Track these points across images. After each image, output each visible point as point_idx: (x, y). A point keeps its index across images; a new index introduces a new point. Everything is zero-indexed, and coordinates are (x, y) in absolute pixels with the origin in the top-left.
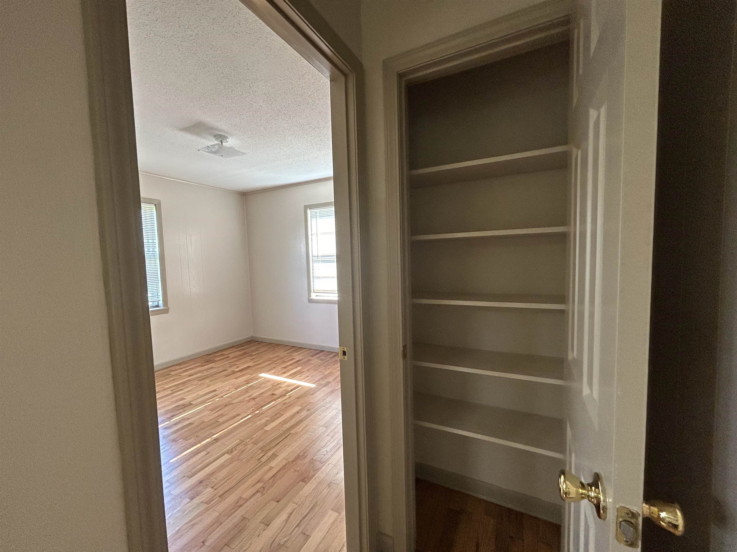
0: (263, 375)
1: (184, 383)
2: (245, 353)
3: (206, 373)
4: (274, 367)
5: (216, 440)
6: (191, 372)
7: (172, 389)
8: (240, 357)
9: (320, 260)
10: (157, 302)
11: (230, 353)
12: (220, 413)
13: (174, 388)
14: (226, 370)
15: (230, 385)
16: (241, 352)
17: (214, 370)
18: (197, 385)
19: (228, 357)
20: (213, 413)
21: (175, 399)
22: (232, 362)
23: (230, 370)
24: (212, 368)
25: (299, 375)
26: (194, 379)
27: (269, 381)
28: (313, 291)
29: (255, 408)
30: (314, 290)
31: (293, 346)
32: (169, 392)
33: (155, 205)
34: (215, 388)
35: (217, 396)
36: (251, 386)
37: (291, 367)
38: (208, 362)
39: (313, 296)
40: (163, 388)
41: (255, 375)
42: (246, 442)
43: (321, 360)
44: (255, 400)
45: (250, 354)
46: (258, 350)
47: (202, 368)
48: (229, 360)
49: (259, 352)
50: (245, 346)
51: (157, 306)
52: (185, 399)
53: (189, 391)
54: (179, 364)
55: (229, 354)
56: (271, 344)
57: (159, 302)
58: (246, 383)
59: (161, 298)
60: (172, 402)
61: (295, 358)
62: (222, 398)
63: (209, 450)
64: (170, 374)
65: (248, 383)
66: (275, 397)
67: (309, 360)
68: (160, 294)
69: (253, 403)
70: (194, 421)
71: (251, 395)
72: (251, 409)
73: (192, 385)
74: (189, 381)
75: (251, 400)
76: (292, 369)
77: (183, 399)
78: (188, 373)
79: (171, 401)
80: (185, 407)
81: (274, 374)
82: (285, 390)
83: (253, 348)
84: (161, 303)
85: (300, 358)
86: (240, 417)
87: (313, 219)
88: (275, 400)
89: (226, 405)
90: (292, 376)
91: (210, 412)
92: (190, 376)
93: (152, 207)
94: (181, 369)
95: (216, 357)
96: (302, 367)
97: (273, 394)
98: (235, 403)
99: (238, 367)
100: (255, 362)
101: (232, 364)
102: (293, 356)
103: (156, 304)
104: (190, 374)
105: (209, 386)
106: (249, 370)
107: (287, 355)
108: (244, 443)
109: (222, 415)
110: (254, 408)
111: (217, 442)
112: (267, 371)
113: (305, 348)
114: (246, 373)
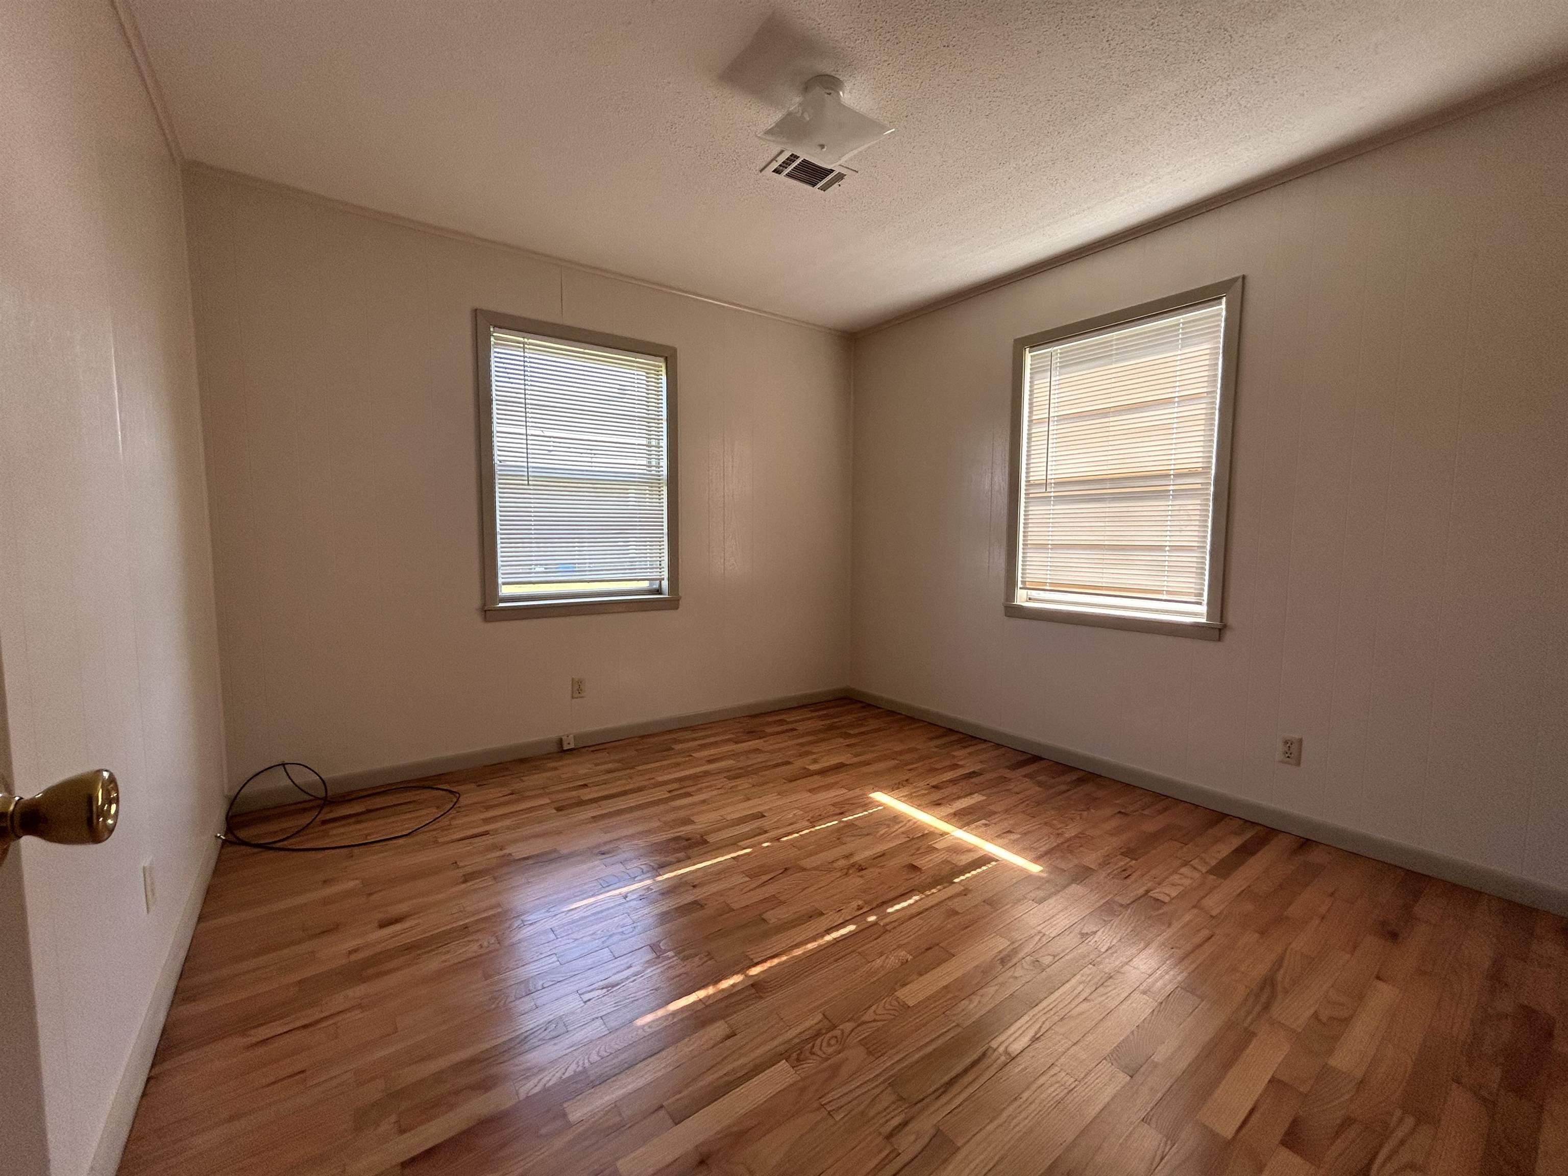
0: (879, 796)
1: (696, 777)
2: (831, 728)
3: (743, 762)
4: (907, 780)
5: (757, 987)
6: (712, 751)
7: (670, 787)
8: (821, 736)
9: (1052, 494)
10: (658, 582)
11: (799, 721)
12: (770, 890)
13: (676, 786)
14: (788, 763)
15: (798, 808)
16: (823, 723)
17: (761, 758)
18: (722, 791)
19: (793, 730)
20: (754, 886)
21: (673, 816)
22: (802, 745)
23: (798, 764)
24: (757, 750)
25: (984, 821)
26: (720, 771)
27: (896, 818)
28: (1020, 585)
29: (866, 902)
30: (1023, 582)
31: (951, 730)
32: (661, 793)
33: (666, 359)
34: (760, 809)
35: (766, 832)
36: (849, 825)
37: (954, 789)
38: (752, 733)
39: (1022, 598)
40: (652, 781)
41: (858, 792)
42: (842, 1030)
43: (1040, 784)
44: (864, 872)
45: (844, 730)
46: (862, 725)
47: (739, 745)
48: (799, 737)
49: (863, 729)
50: (832, 710)
51: (659, 591)
52: (693, 822)
53: (704, 801)
54: (692, 729)
55: (796, 721)
56: (892, 713)
57: (662, 582)
58: (838, 811)
59: (665, 575)
60: (665, 823)
61: (960, 763)
62: (776, 843)
63: (735, 1019)
64: (673, 749)
65: (842, 813)
66: (918, 879)
67: (1002, 777)
68: (665, 564)
69: (855, 881)
70: (707, 899)
71: (851, 855)
72: (854, 904)
73: (711, 786)
74: (706, 774)
75: (851, 872)
76: (959, 798)
77: (688, 821)
78: (706, 753)
79: (664, 819)
80: (690, 847)
81: (910, 799)
82: (946, 862)
83: (850, 718)
84: (665, 584)
85: (977, 768)
86: (824, 922)
87: (1037, 376)
88: (920, 889)
89: (786, 869)
90: (964, 818)
91: (747, 879)
92: (710, 762)
93: (660, 364)
94: (694, 739)
95: (769, 724)
96: (989, 796)
97: (914, 868)
98: (810, 870)
99: (815, 761)
100: (856, 756)
101: (803, 749)
102: (954, 757)
103: (656, 585)
104: (711, 758)
105: (749, 799)
106: (841, 776)
107: (935, 750)
108: (837, 1032)
109: (774, 901)
110: (860, 903)
111: (761, 998)
112: (891, 788)
113: (985, 741)
114: (836, 783)
